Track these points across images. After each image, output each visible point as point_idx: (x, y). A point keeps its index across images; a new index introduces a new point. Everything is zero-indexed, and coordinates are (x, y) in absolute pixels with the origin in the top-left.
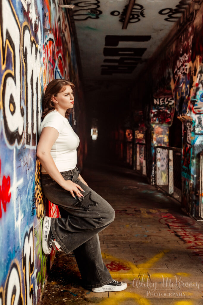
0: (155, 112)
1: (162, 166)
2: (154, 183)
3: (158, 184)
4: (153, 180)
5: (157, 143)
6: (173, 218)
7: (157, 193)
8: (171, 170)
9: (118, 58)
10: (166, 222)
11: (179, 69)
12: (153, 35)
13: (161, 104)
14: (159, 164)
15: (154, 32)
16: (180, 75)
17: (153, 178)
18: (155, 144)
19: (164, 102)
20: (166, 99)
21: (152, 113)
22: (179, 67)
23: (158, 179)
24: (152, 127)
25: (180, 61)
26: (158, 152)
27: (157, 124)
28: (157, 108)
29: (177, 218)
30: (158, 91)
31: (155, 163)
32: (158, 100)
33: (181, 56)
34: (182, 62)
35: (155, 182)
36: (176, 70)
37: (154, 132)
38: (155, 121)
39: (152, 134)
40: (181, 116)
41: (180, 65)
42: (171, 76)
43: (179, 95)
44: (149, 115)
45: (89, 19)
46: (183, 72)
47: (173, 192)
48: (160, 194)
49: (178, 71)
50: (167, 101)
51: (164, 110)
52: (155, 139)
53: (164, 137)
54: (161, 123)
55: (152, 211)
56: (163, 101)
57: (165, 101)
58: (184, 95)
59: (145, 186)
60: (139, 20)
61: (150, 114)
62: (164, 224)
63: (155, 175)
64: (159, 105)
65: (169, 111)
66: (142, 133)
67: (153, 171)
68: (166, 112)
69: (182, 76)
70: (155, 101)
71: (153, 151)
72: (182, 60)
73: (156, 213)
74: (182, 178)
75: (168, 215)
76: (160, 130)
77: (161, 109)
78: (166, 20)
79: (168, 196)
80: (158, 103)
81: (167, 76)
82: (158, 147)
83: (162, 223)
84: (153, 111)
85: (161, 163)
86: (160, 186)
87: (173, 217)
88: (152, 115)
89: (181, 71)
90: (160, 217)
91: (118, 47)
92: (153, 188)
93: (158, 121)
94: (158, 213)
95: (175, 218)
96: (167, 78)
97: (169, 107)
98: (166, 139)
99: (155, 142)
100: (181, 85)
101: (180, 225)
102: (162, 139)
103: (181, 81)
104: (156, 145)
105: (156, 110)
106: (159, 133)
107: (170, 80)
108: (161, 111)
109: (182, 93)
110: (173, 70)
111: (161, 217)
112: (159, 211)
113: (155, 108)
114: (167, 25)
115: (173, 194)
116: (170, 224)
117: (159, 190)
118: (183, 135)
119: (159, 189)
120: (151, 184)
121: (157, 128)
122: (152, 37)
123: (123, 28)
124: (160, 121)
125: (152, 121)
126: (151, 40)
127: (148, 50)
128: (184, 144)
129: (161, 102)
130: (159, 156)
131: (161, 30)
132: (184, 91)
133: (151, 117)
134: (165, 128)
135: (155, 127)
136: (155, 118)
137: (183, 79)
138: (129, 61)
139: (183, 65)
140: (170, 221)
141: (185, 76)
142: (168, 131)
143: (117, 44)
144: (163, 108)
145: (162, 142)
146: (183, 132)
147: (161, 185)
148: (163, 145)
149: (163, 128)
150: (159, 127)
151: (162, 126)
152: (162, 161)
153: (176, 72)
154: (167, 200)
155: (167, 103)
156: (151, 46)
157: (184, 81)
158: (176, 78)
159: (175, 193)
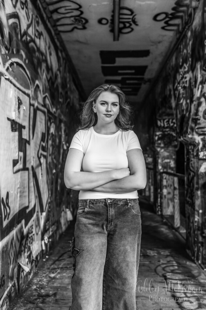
0: (160, 134)
1: (169, 193)
2: (160, 213)
3: (165, 213)
4: (159, 209)
5: (163, 169)
6: (174, 264)
7: (162, 226)
8: (176, 199)
9: (119, 78)
10: (164, 272)
11: (179, 83)
12: (152, 48)
13: (166, 126)
14: (165, 191)
15: (152, 45)
16: (180, 89)
17: (159, 207)
18: (161, 169)
19: (169, 124)
20: (171, 120)
21: (156, 135)
22: (179, 80)
23: (165, 208)
24: (157, 151)
25: (180, 74)
26: (164, 177)
27: (162, 148)
28: (161, 130)
29: (179, 265)
30: (160, 112)
31: (161, 190)
32: (162, 121)
33: (181, 68)
34: (181, 75)
35: (161, 211)
36: (176, 84)
37: (159, 156)
38: (160, 144)
39: (157, 159)
40: (183, 137)
41: (180, 78)
42: (172, 93)
43: (180, 113)
44: (153, 139)
45: (75, 30)
46: (183, 85)
47: (179, 225)
48: (165, 227)
49: (178, 85)
50: (172, 122)
51: (169, 132)
52: (160, 163)
53: (170, 162)
54: (167, 146)
55: (150, 253)
56: (167, 123)
57: (170, 122)
58: (185, 113)
59: (150, 215)
60: (132, 30)
61: (154, 137)
62: (160, 276)
63: (161, 203)
64: (164, 127)
65: (175, 133)
66: (151, 157)
67: (159, 199)
68: (172, 135)
69: (182, 91)
70: (159, 123)
71: (159, 177)
72: (182, 71)
73: (155, 256)
74: (186, 212)
75: (169, 259)
76: (166, 154)
77: (166, 131)
78: (163, 28)
79: (174, 231)
80: (162, 125)
81: (168, 93)
82: (164, 172)
83: (158, 274)
84: (158, 133)
85: (167, 190)
86: (166, 216)
87: (174, 262)
88: (156, 138)
89: (181, 85)
90: (157, 264)
91: (115, 65)
92: (159, 219)
93: (163, 144)
94: (156, 257)
95: (176, 264)
96: (168, 96)
97: (175, 129)
98: (172, 164)
99: (160, 167)
100: (182, 101)
101: (181, 277)
102: (168, 164)
103: (181, 96)
104: (162, 171)
105: (160, 133)
106: (164, 158)
107: (171, 98)
108: (166, 133)
109: (183, 111)
110: (174, 86)
111: (159, 263)
112: (159, 253)
113: (159, 131)
114: (165, 36)
115: (179, 228)
116: (169, 275)
117: (165, 222)
118: (186, 160)
119: (165, 220)
120: (157, 213)
121: (162, 152)
122: (151, 51)
123: (114, 40)
124: (165, 145)
125: (156, 145)
126: (151, 55)
127: (149, 68)
128: (187, 171)
129: (165, 124)
130: (165, 183)
131: (159, 42)
132: (185, 108)
133: (155, 140)
134: (171, 151)
135: (160, 151)
136: (159, 142)
137: (183, 94)
138: (132, 82)
139: (182, 78)
140: (170, 271)
141: (185, 90)
142: (174, 155)
143: (114, 62)
144: (167, 130)
145: (168, 167)
146: (185, 157)
147: (168, 215)
148: (169, 171)
149: (168, 152)
150: (165, 150)
151: (167, 149)
152: (168, 188)
153: (177, 87)
154: (171, 236)
155: (172, 125)
156: (152, 63)
157: (184, 96)
158: (176, 94)
159: (181, 227)
